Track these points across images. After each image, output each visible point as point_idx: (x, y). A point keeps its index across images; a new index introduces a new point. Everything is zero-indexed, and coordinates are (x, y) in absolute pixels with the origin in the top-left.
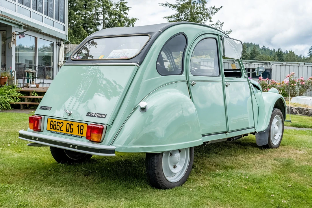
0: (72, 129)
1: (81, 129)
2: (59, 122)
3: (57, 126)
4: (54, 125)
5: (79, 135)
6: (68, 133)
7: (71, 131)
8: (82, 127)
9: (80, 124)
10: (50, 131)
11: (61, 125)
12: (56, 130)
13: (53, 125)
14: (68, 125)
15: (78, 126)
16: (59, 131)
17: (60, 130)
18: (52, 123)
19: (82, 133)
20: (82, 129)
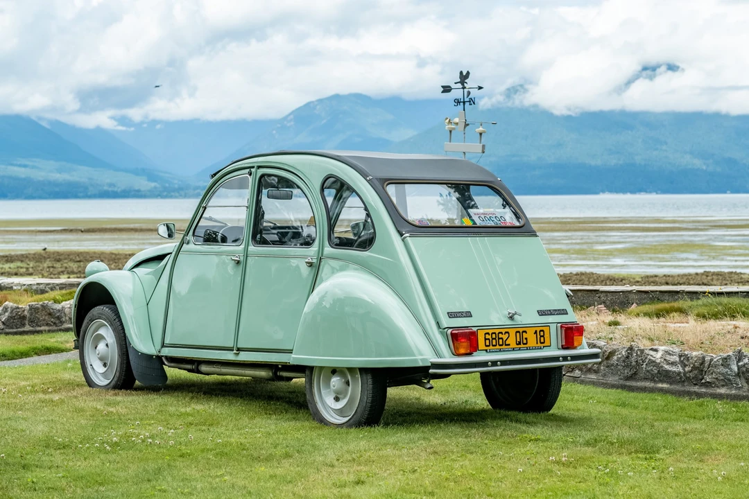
0: (526, 339)
1: (541, 336)
2: (501, 333)
3: (499, 339)
4: (493, 339)
5: (539, 345)
6: (519, 346)
7: (525, 342)
8: (542, 333)
9: (538, 329)
10: (486, 350)
11: (505, 337)
12: (498, 347)
13: (491, 339)
14: (518, 334)
15: (536, 332)
16: (504, 347)
17: (506, 345)
18: (487, 336)
19: (542, 341)
20: (543, 336)
